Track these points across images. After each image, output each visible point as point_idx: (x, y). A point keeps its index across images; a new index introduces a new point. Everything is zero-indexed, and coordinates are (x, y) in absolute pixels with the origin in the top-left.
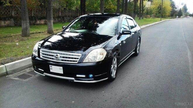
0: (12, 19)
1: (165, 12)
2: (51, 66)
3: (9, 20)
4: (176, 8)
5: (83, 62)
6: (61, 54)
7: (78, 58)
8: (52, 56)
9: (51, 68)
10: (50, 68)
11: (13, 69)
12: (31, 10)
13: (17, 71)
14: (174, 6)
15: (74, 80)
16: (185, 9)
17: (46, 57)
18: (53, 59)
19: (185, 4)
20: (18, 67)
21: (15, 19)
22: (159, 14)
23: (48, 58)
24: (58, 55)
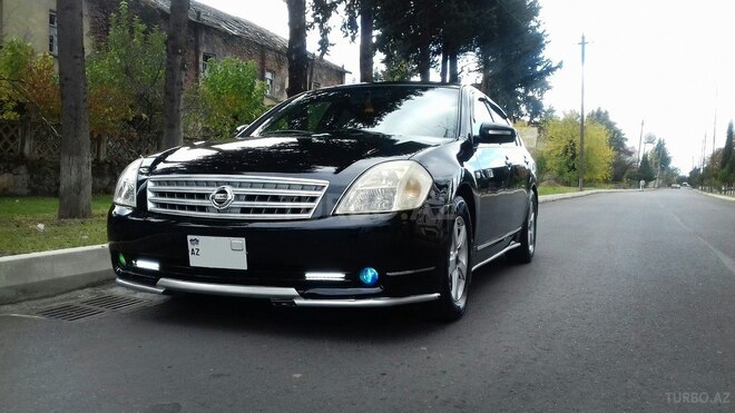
0: (23, 169)
1: (591, 169)
2: (194, 237)
3: (10, 171)
4: (630, 154)
5: (337, 212)
6: (241, 185)
7: (313, 199)
8: (202, 196)
9: (195, 247)
10: (190, 247)
11: (20, 282)
12: (99, 135)
13: (37, 295)
14: (622, 145)
15: (294, 297)
16: (661, 156)
17: (173, 206)
18: (202, 209)
19: (660, 142)
20: (43, 278)
21: (35, 167)
22: (570, 174)
23: (182, 207)
24: (228, 189)
